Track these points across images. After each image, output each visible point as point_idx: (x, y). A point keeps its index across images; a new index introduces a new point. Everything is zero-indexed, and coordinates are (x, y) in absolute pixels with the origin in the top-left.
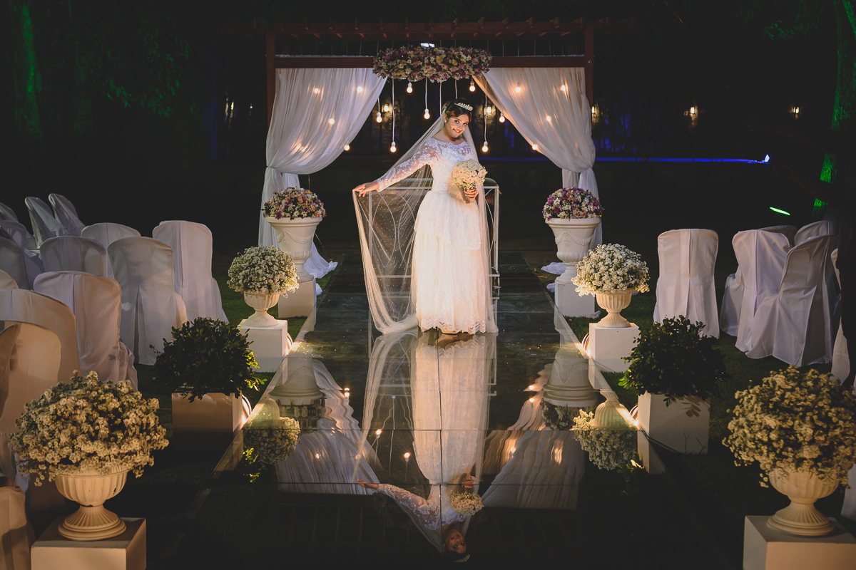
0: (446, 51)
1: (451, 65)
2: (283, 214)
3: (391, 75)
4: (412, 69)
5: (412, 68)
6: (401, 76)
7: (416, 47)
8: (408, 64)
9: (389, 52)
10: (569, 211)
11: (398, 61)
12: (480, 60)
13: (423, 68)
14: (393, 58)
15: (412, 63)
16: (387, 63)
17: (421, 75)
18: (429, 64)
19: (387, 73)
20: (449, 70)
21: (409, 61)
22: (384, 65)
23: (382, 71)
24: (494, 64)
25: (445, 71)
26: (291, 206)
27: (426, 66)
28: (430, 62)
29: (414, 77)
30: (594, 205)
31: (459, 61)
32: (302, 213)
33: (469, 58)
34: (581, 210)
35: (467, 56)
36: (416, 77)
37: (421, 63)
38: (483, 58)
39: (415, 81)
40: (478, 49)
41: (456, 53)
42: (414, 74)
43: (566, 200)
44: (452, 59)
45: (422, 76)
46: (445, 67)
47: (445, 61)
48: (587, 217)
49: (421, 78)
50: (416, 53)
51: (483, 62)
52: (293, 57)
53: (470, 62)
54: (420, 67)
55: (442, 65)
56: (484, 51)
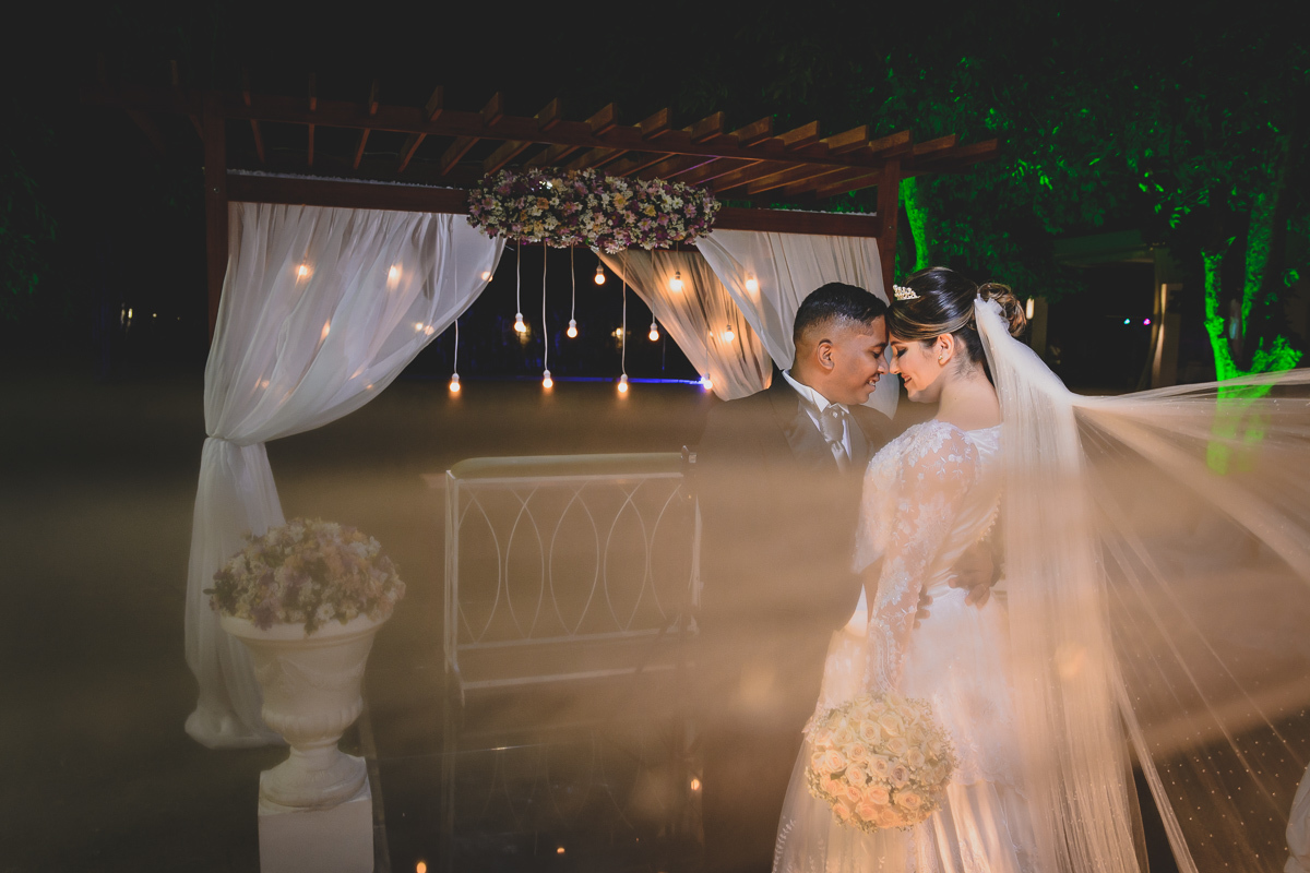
1: (641, 216)
2: (281, 614)
4: (559, 219)
5: (559, 216)
6: (531, 233)
8: (552, 207)
9: (506, 180)
11: (530, 198)
12: (699, 209)
13: (586, 218)
14: (517, 191)
15: (561, 204)
16: (503, 202)
17: (578, 233)
18: (598, 209)
21: (553, 200)
22: (496, 206)
23: (492, 220)
26: (308, 586)
27: (590, 214)
28: (600, 205)
29: (560, 238)
31: (658, 208)
32: (343, 609)
33: (678, 202)
35: (673, 198)
37: (580, 207)
38: (706, 204)
39: (564, 247)
41: (651, 190)
42: (564, 230)
44: (643, 203)
45: (580, 235)
46: (631, 219)
47: (631, 206)
51: (704, 214)
52: (271, 175)
53: (680, 211)
54: (577, 214)
55: (624, 212)
56: (704, 190)
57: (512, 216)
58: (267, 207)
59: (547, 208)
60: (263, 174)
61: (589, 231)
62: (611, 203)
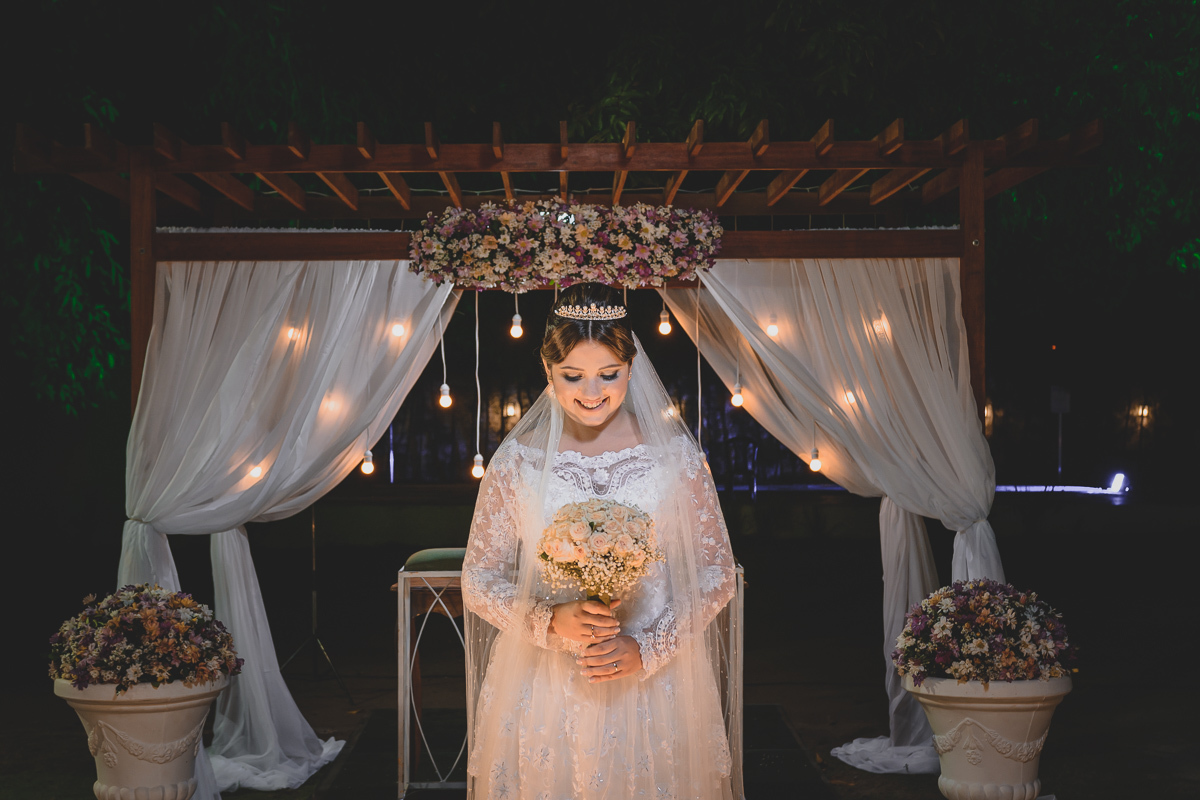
0: (602, 214)
1: (614, 249)
3: (456, 275)
4: (510, 259)
5: (510, 255)
6: (483, 278)
7: (523, 204)
8: (502, 247)
9: (453, 217)
10: (982, 657)
11: (475, 237)
12: (691, 236)
13: (542, 257)
14: (462, 231)
15: (512, 242)
16: (445, 245)
17: (536, 275)
18: (558, 244)
19: (447, 269)
20: (610, 262)
21: (505, 239)
22: (436, 247)
23: (433, 265)
24: (728, 249)
25: (599, 263)
27: (548, 251)
28: (559, 241)
30: (1055, 638)
31: (635, 238)
33: (663, 230)
34: (1019, 654)
35: (657, 226)
36: (524, 281)
37: (537, 244)
38: (700, 231)
39: (521, 291)
40: (686, 208)
41: (627, 218)
42: (517, 272)
43: (972, 622)
44: (617, 234)
45: (540, 278)
46: (600, 254)
47: (599, 239)
48: (1037, 675)
49: (535, 285)
50: (521, 217)
51: (699, 242)
52: (202, 231)
53: (664, 241)
54: (532, 253)
55: (590, 247)
56: (700, 213)
57: (456, 259)
58: (197, 265)
59: (495, 247)
60: (193, 230)
61: (549, 272)
62: (573, 237)
